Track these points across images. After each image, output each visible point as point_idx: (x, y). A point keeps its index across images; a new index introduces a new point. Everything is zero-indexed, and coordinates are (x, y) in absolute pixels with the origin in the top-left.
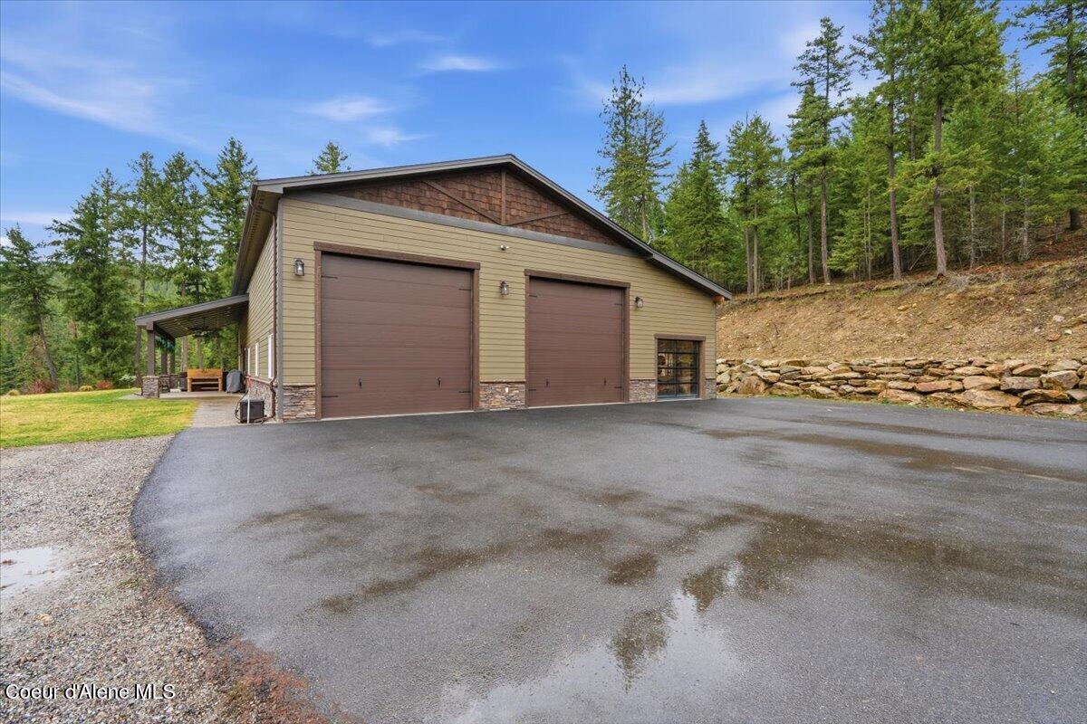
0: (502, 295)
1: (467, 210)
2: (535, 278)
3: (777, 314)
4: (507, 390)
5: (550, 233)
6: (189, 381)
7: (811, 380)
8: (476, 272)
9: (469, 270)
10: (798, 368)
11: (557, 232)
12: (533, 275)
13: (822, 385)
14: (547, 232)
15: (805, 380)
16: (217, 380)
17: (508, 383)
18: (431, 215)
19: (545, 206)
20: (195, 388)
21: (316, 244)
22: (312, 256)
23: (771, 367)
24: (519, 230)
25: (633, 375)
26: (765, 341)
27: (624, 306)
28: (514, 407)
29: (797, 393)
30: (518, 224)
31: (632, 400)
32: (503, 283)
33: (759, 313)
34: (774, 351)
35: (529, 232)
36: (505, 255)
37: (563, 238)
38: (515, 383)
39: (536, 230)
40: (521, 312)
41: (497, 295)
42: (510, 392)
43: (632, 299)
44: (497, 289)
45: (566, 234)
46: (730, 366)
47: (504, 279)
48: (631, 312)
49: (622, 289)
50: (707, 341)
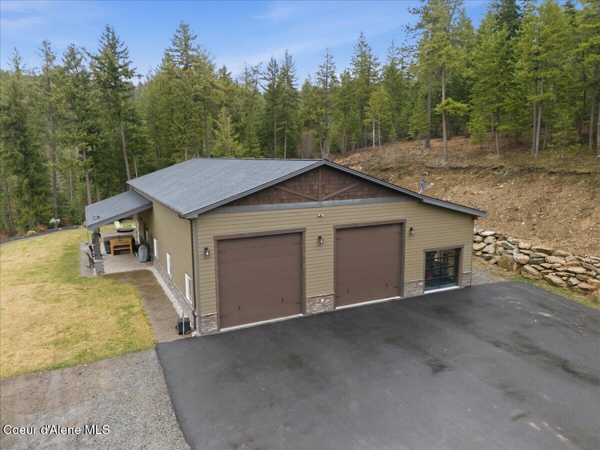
0: (320, 244)
1: (298, 197)
2: (339, 230)
3: (546, 189)
4: (322, 300)
5: (350, 199)
6: (112, 249)
7: (550, 269)
8: (303, 234)
9: (300, 234)
10: (543, 255)
11: (355, 197)
12: (339, 228)
13: (557, 275)
14: (348, 199)
15: (546, 268)
16: (128, 246)
17: (323, 296)
18: (276, 205)
19: (347, 182)
20: (116, 253)
21: (214, 237)
22: (213, 244)
23: (525, 249)
24: (331, 202)
25: (406, 279)
26: (529, 218)
27: (402, 234)
28: (327, 310)
29: (538, 278)
30: (329, 198)
31: (406, 295)
32: (320, 237)
33: (533, 184)
34: (534, 229)
35: (337, 202)
36: (322, 219)
37: (359, 200)
38: (328, 295)
39: (341, 199)
40: (331, 252)
41: (316, 245)
42: (325, 301)
43: (407, 229)
44: (316, 241)
45: (362, 197)
46: (497, 238)
47: (320, 234)
48: (406, 239)
49: (401, 224)
50: (465, 247)
